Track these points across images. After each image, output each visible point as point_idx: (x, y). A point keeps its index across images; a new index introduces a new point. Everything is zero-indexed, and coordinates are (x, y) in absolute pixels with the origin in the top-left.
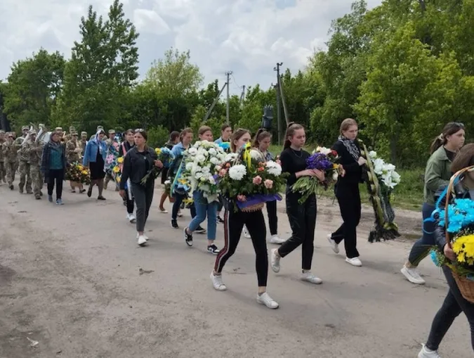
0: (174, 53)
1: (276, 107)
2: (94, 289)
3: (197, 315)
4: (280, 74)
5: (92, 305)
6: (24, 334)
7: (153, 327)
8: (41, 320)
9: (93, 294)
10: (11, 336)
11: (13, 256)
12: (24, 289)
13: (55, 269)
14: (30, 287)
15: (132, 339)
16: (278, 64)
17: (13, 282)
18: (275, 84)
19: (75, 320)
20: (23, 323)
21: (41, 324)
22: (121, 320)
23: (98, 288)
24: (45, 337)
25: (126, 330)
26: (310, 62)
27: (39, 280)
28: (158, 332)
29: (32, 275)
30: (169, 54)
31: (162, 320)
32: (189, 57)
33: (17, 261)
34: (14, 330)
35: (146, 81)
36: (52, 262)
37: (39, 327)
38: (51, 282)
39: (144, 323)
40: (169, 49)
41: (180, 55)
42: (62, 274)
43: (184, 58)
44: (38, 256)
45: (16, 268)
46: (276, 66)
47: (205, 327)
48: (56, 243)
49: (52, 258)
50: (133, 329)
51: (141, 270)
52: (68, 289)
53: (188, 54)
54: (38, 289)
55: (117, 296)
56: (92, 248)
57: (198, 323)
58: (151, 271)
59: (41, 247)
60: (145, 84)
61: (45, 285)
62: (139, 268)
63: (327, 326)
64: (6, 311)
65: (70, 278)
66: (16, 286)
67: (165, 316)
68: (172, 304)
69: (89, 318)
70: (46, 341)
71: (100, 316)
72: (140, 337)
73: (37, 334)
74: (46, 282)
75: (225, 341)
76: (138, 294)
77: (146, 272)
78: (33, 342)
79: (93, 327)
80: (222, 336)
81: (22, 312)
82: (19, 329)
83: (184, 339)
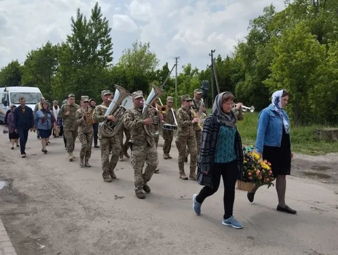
0: (139, 44)
1: (210, 81)
2: (83, 209)
3: (155, 229)
4: (214, 58)
5: (82, 221)
6: (35, 240)
7: (125, 237)
8: (46, 231)
9: (82, 213)
10: (25, 242)
11: (27, 185)
12: (35, 209)
13: (57, 195)
14: (40, 207)
15: (110, 245)
16: (212, 51)
17: (27, 204)
18: (209, 65)
19: (70, 231)
20: (34, 232)
21: (47, 233)
22: (102, 231)
23: (85, 209)
24: (50, 243)
25: (106, 238)
26: (235, 50)
27: (46, 203)
28: (127, 241)
29: (41, 199)
30: (135, 45)
31: (131, 232)
32: (149, 47)
33: (30, 189)
34: (28, 237)
35: (119, 64)
36: (55, 190)
37: (46, 235)
38: (53, 204)
39: (118, 234)
40: (135, 42)
41: (143, 45)
42: (61, 198)
43: (145, 47)
44: (44, 186)
45: (30, 194)
46: (211, 53)
47: (161, 237)
48: (57, 176)
49: (54, 187)
50: (110, 238)
51: (116, 196)
52: (66, 209)
53: (148, 44)
54: (44, 209)
55: (99, 214)
56: (82, 180)
57: (156, 235)
58: (123, 197)
59: (46, 180)
60: (118, 66)
61: (49, 206)
62: (114, 195)
63: (248, 237)
64: (22, 224)
65: (66, 201)
66: (30, 207)
67: (132, 228)
68: (138, 220)
69: (81, 230)
70: (50, 246)
71: (88, 228)
72: (115, 244)
73: (44, 240)
74: (50, 204)
75: (174, 248)
76: (114, 213)
77: (119, 197)
78: (41, 246)
79: (83, 235)
80: (173, 244)
81: (34, 225)
82: (31, 236)
83: (146, 246)
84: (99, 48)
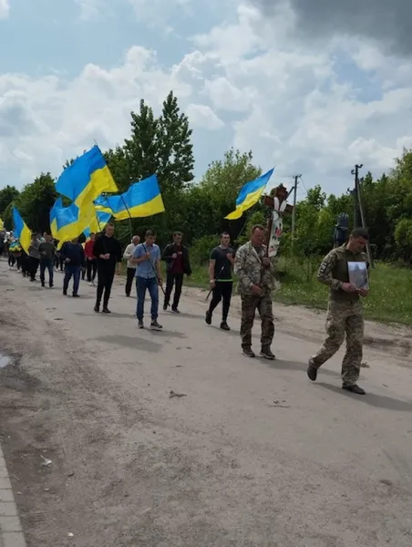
0: (235, 152)
1: (351, 216)
2: (118, 409)
3: (227, 451)
4: (360, 177)
5: (114, 426)
6: (39, 451)
7: (175, 459)
8: (58, 437)
9: (116, 414)
10: (25, 452)
11: (41, 365)
12: (47, 402)
13: (82, 383)
14: (54, 400)
15: (150, 470)
16: (357, 166)
17: (36, 393)
18: (351, 189)
19: (93, 441)
20: (40, 439)
21: (58, 442)
22: (142, 447)
23: (123, 408)
24: (60, 457)
25: (146, 458)
26: (397, 165)
27: (65, 394)
28: (180, 465)
29: (57, 388)
30: (229, 156)
31: (186, 452)
32: (251, 157)
33: (45, 371)
34: (29, 445)
35: (202, 183)
36: (80, 375)
37: (56, 445)
38: (76, 397)
39: (166, 453)
40: (229, 149)
41: (241, 155)
42: (88, 389)
43: (245, 159)
44: (67, 368)
45: (43, 378)
46: (355, 169)
47: (234, 466)
48: (88, 355)
49: (80, 370)
50: (152, 458)
51: (172, 392)
52: (92, 406)
53: (250, 154)
54: (61, 403)
55: (142, 419)
56: (124, 363)
57: (226, 460)
58: (183, 395)
59: (72, 358)
60: (201, 187)
61: (69, 399)
62: (169, 391)
63: (383, 482)
64: (24, 423)
65: (95, 394)
66: (39, 398)
67: (191, 448)
68: (200, 434)
69: (109, 441)
70: (60, 461)
71: (121, 440)
72: (159, 469)
73: (51, 452)
74: (71, 397)
75: (254, 485)
76: (165, 419)
77: (177, 395)
78: (46, 460)
79: (112, 451)
80: (253, 478)
81: (41, 426)
82: (34, 445)
83: (208, 477)
84: (172, 159)
